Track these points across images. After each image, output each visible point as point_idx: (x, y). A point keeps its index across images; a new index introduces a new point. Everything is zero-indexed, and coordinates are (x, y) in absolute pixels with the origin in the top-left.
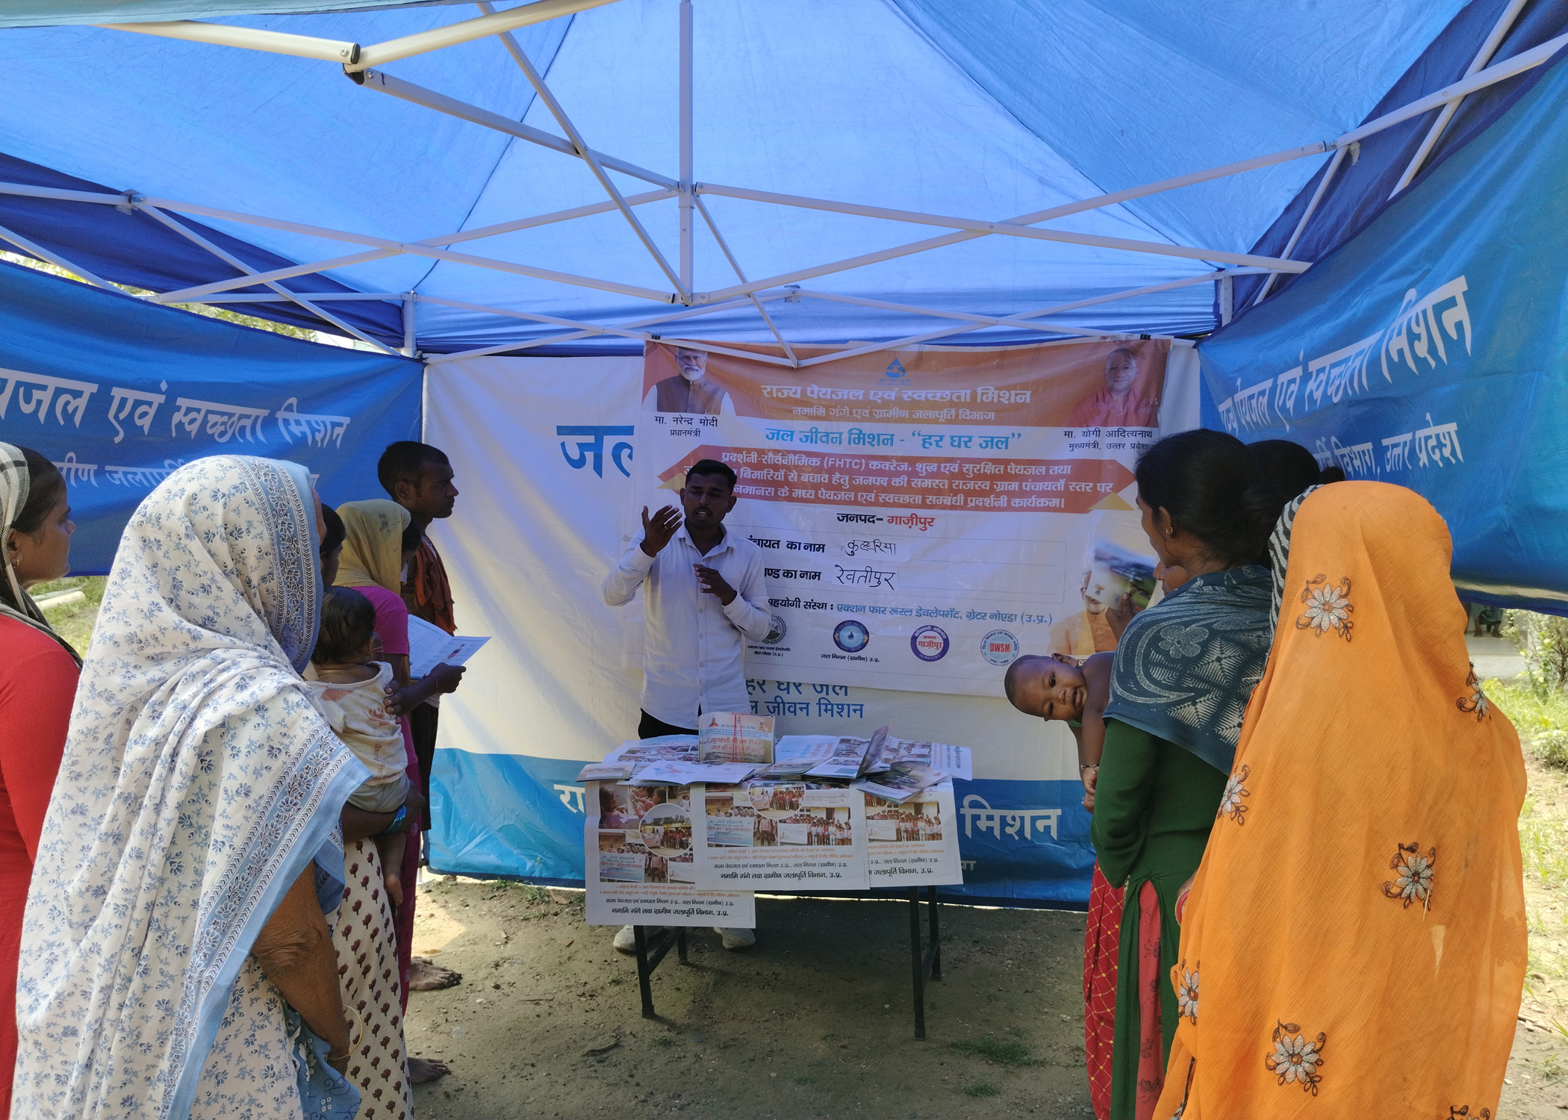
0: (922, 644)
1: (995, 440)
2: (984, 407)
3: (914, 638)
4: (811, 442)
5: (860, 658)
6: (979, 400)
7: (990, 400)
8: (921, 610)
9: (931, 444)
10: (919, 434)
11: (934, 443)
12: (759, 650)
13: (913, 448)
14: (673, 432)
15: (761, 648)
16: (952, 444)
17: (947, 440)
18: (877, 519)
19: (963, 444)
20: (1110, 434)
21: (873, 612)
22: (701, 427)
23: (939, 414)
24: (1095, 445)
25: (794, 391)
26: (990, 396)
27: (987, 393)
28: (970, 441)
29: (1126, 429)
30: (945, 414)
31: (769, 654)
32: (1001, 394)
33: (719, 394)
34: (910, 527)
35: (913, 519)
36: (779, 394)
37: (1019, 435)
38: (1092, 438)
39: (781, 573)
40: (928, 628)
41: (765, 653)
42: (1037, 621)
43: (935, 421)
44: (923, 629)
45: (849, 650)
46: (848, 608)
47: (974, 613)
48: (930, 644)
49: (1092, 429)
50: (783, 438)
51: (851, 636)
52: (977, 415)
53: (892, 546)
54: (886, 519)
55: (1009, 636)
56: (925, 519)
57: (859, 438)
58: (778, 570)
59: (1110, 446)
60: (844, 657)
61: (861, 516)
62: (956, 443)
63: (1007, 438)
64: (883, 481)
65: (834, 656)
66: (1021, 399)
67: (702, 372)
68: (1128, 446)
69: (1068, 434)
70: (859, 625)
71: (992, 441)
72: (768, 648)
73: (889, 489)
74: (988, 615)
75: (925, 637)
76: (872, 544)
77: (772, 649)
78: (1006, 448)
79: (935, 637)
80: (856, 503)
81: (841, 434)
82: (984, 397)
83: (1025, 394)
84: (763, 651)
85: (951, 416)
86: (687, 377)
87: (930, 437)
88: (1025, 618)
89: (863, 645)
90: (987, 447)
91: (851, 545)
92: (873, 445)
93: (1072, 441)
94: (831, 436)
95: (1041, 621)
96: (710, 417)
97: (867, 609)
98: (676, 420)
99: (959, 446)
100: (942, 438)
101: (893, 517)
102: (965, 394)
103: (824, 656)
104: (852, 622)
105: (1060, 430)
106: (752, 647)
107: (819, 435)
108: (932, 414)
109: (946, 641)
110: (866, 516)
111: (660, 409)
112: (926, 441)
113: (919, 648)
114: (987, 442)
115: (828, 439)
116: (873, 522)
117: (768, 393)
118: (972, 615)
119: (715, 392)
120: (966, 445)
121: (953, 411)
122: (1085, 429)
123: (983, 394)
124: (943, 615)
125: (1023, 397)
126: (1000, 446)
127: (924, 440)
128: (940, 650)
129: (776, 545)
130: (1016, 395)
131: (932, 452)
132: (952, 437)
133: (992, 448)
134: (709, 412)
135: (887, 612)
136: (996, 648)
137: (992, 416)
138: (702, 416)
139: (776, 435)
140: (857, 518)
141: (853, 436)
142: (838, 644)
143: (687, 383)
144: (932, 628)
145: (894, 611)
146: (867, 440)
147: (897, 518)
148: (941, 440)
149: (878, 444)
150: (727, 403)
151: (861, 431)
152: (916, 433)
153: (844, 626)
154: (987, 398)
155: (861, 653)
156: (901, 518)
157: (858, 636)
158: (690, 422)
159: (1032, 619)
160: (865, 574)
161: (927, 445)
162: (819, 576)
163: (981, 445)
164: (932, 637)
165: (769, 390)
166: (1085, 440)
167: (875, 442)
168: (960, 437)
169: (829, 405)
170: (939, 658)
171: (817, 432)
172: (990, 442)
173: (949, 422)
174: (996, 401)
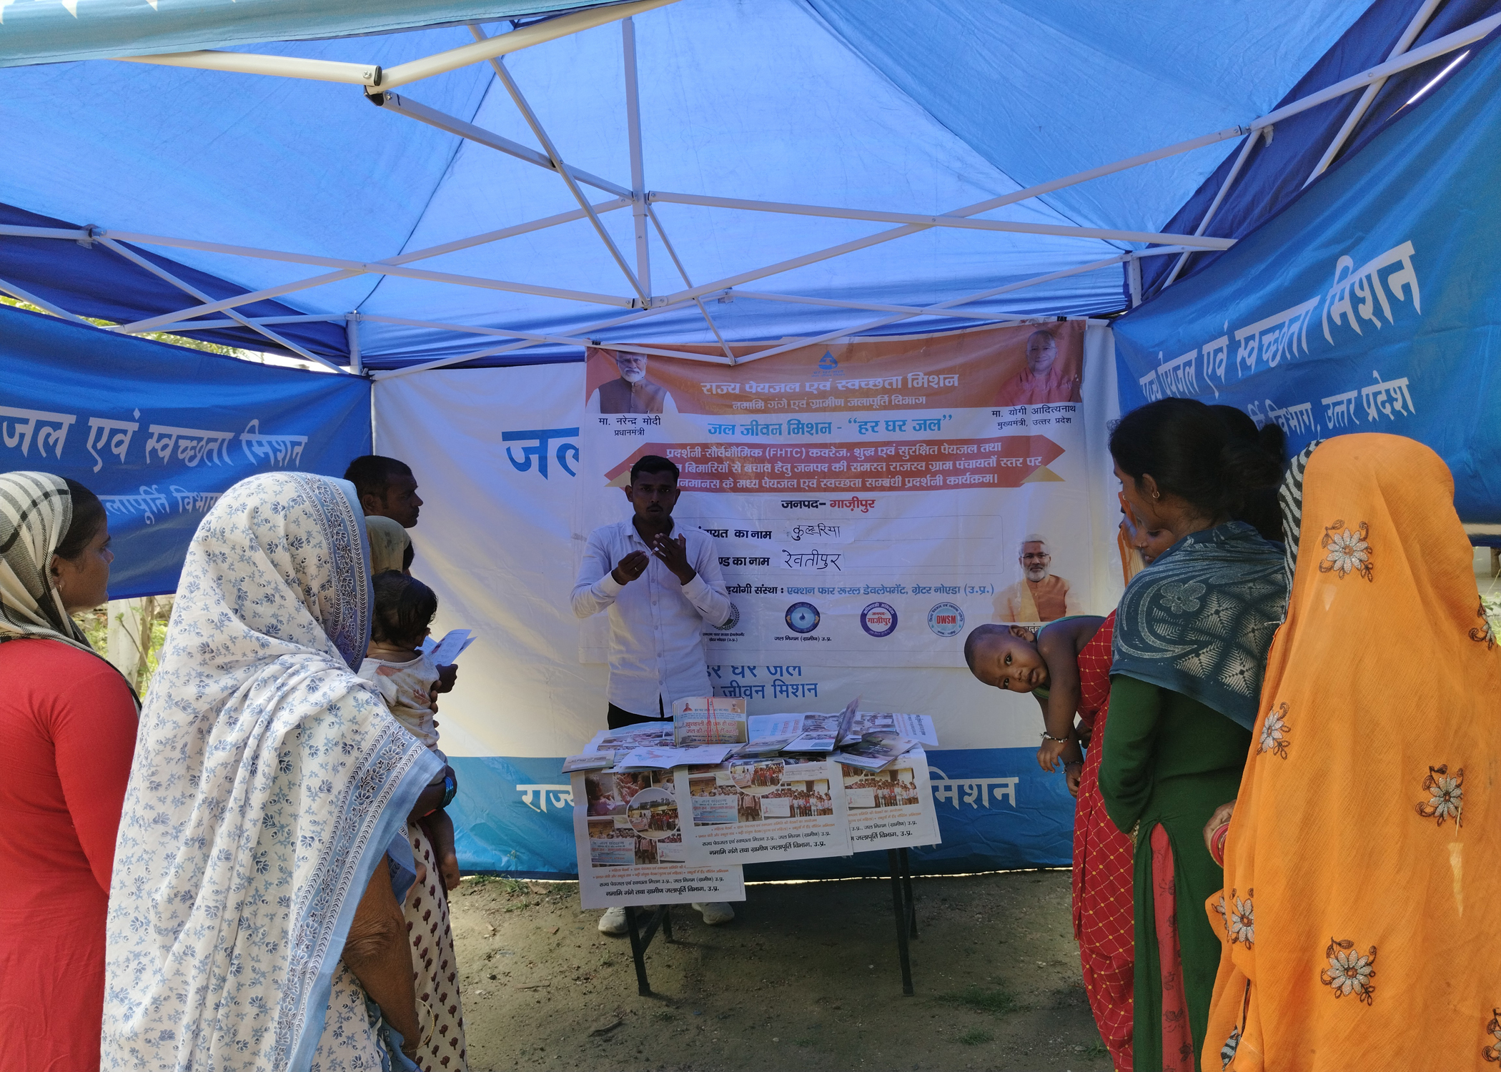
0: (872, 620)
1: (928, 422)
2: (915, 392)
3: (863, 616)
4: (752, 434)
5: (812, 638)
6: (910, 386)
7: (920, 385)
8: (868, 587)
9: (867, 430)
10: (855, 422)
11: (870, 429)
12: (713, 637)
13: (852, 436)
14: (617, 433)
15: (715, 634)
16: (887, 429)
17: (882, 426)
18: (821, 504)
19: (897, 428)
20: (1036, 411)
21: (822, 593)
22: (645, 426)
23: (873, 401)
24: (1023, 422)
25: (733, 386)
26: (920, 381)
27: (917, 379)
28: (904, 424)
29: (1050, 405)
30: (878, 400)
31: (724, 640)
32: (931, 379)
33: (661, 393)
34: (852, 510)
35: (855, 502)
36: (719, 391)
37: (950, 416)
38: (1019, 416)
39: (731, 561)
40: (876, 605)
41: (719, 640)
42: (980, 592)
43: (870, 408)
44: (871, 606)
45: (802, 631)
46: (798, 591)
47: (919, 587)
48: (879, 621)
49: (1018, 407)
50: (725, 433)
51: (803, 618)
52: (910, 400)
53: (836, 529)
54: (828, 503)
55: (954, 608)
56: (866, 501)
57: (798, 428)
58: (728, 559)
59: (1036, 422)
60: (796, 639)
61: (804, 502)
62: (891, 428)
63: (939, 420)
64: (825, 467)
65: (788, 638)
66: (949, 382)
67: (643, 373)
68: (1053, 421)
69: (996, 413)
70: (810, 606)
71: (925, 424)
72: (722, 634)
73: (831, 474)
74: (933, 589)
75: (874, 614)
76: (816, 529)
77: (727, 635)
78: (939, 429)
79: (883, 614)
80: (799, 489)
81: (780, 425)
82: (915, 382)
83: (953, 378)
84: (718, 637)
85: (884, 402)
86: (628, 379)
87: (866, 423)
88: (968, 590)
89: (815, 626)
90: (920, 429)
91: (797, 531)
92: (812, 434)
93: (1001, 420)
94: (771, 428)
95: (984, 592)
96: (653, 416)
97: (816, 590)
98: (620, 421)
99: (894, 430)
100: (877, 423)
101: (835, 501)
102: (896, 380)
103: (777, 638)
104: (803, 604)
105: (988, 410)
106: (706, 634)
107: (760, 428)
108: (866, 401)
109: (895, 617)
110: (809, 502)
111: (603, 410)
112: (862, 427)
113: (869, 624)
114: (920, 425)
115: (768, 430)
116: (817, 507)
117: (708, 391)
118: (918, 590)
119: (656, 392)
120: (900, 429)
121: (886, 397)
122: (1012, 408)
123: (913, 380)
124: (890, 592)
125: (951, 380)
126: (933, 428)
127: (860, 426)
128: (889, 625)
129: (724, 535)
130: (945, 379)
131: (869, 437)
132: (887, 422)
133: (925, 430)
134: (652, 411)
135: (836, 592)
136: (942, 620)
137: (923, 400)
138: (645, 416)
139: (718, 429)
140: (801, 504)
141: (792, 427)
142: (791, 625)
143: (629, 385)
144: (880, 604)
145: (843, 590)
146: (806, 429)
147: (839, 501)
148: (877, 425)
149: (817, 433)
150: (669, 401)
151: (799, 421)
152: (852, 420)
153: (796, 608)
154: (918, 383)
155: (813, 633)
156: (843, 501)
157: (810, 617)
158: (634, 421)
159: (975, 590)
160: (812, 557)
161: (863, 431)
162: (768, 561)
163: (914, 428)
164: (881, 614)
165: (709, 387)
166: (1013, 418)
167: (814, 431)
168: (894, 422)
169: (767, 399)
170: (889, 634)
171: (757, 425)
172: (924, 425)
173: (885, 408)
174: (926, 386)
